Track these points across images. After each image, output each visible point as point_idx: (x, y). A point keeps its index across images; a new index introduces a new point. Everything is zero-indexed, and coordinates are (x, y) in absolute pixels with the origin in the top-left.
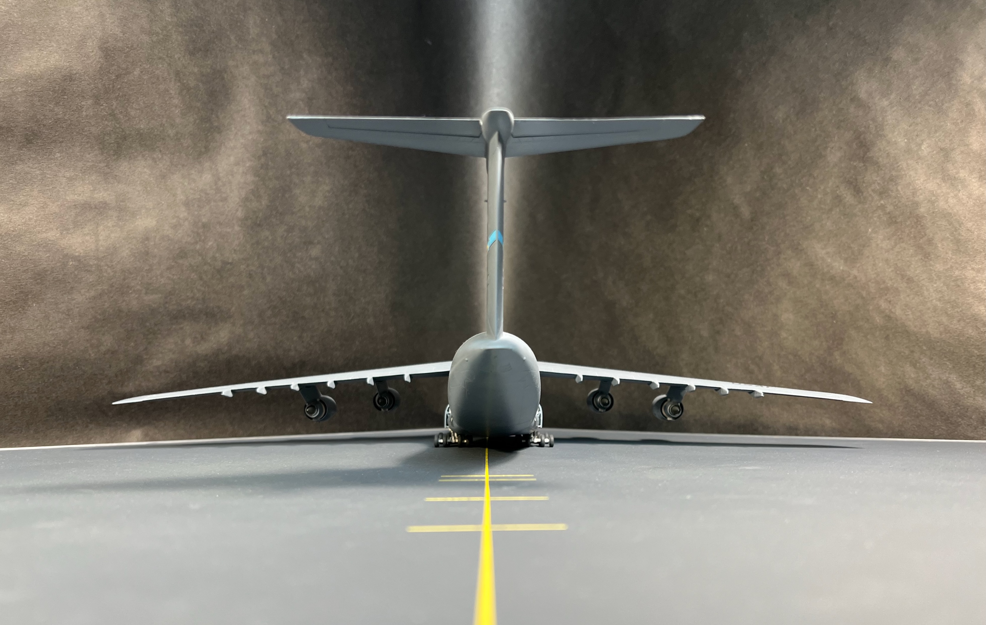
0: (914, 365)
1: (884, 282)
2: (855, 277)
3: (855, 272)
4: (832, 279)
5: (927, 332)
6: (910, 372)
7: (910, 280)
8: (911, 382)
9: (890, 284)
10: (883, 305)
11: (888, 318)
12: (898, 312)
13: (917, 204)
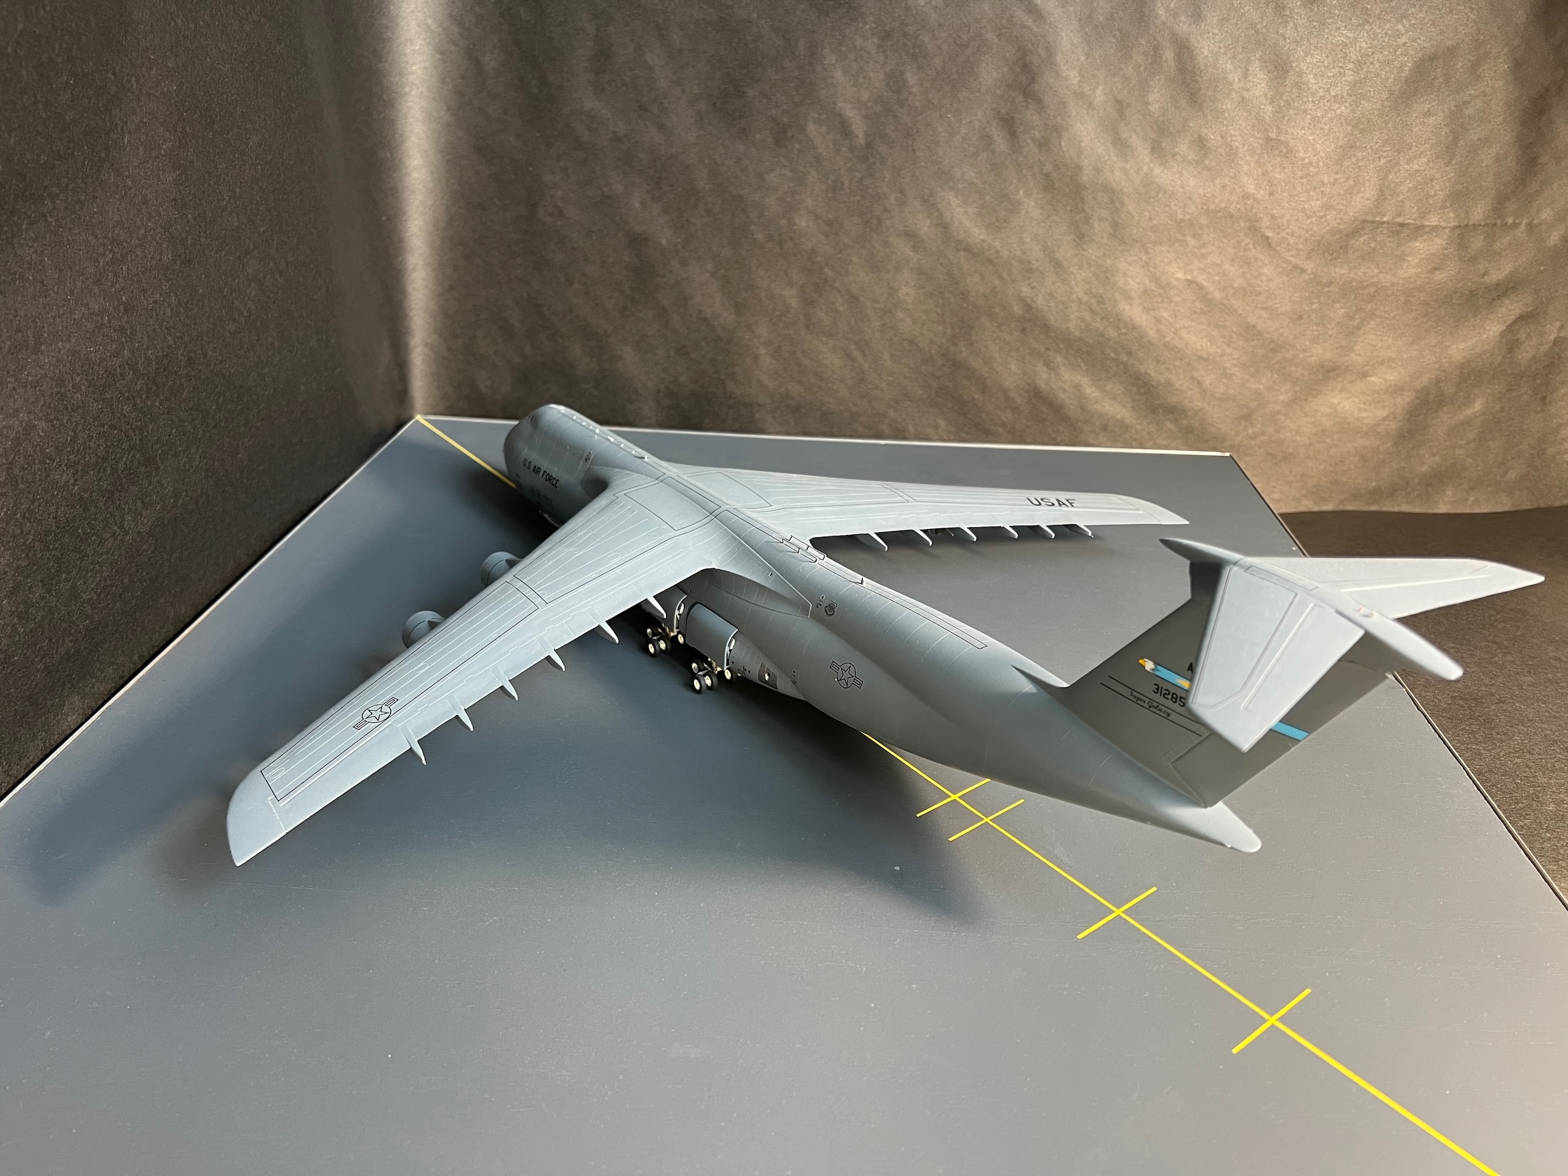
0: (1047, 365)
1: (1029, 262)
2: (997, 252)
3: (997, 244)
4: (969, 250)
5: (1068, 329)
6: (1043, 373)
7: (1058, 265)
8: (1041, 384)
9: (1035, 264)
10: (1025, 290)
11: (1029, 307)
12: (1040, 301)
13: (1079, 168)
